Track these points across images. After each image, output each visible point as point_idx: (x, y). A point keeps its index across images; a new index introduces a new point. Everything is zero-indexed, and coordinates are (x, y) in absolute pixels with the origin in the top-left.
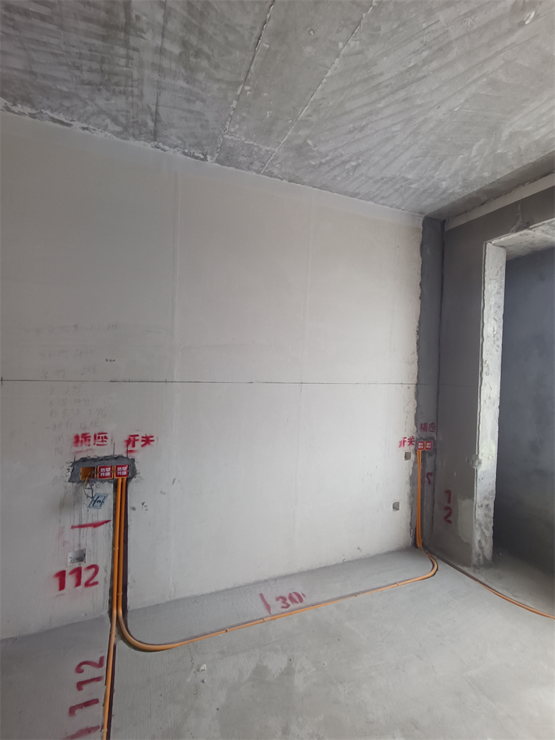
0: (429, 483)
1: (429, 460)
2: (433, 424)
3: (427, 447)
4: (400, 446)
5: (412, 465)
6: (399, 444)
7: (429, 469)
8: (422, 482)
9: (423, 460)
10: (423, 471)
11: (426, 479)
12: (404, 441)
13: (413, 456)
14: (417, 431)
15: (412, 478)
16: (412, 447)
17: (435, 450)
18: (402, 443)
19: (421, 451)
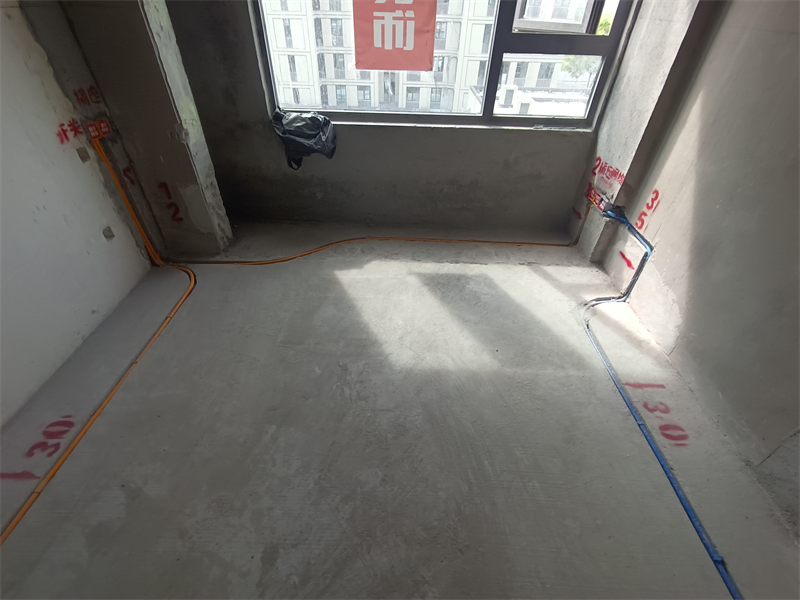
0: (132, 182)
1: (116, 150)
2: (92, 88)
3: (103, 130)
4: (62, 141)
5: (97, 166)
6: (58, 139)
7: (123, 165)
8: (124, 186)
9: (108, 151)
10: (115, 168)
11: (125, 178)
12: (64, 132)
13: (91, 152)
14: (75, 107)
15: (106, 185)
16: (83, 138)
17: (117, 131)
18: (63, 135)
19: (97, 139)
